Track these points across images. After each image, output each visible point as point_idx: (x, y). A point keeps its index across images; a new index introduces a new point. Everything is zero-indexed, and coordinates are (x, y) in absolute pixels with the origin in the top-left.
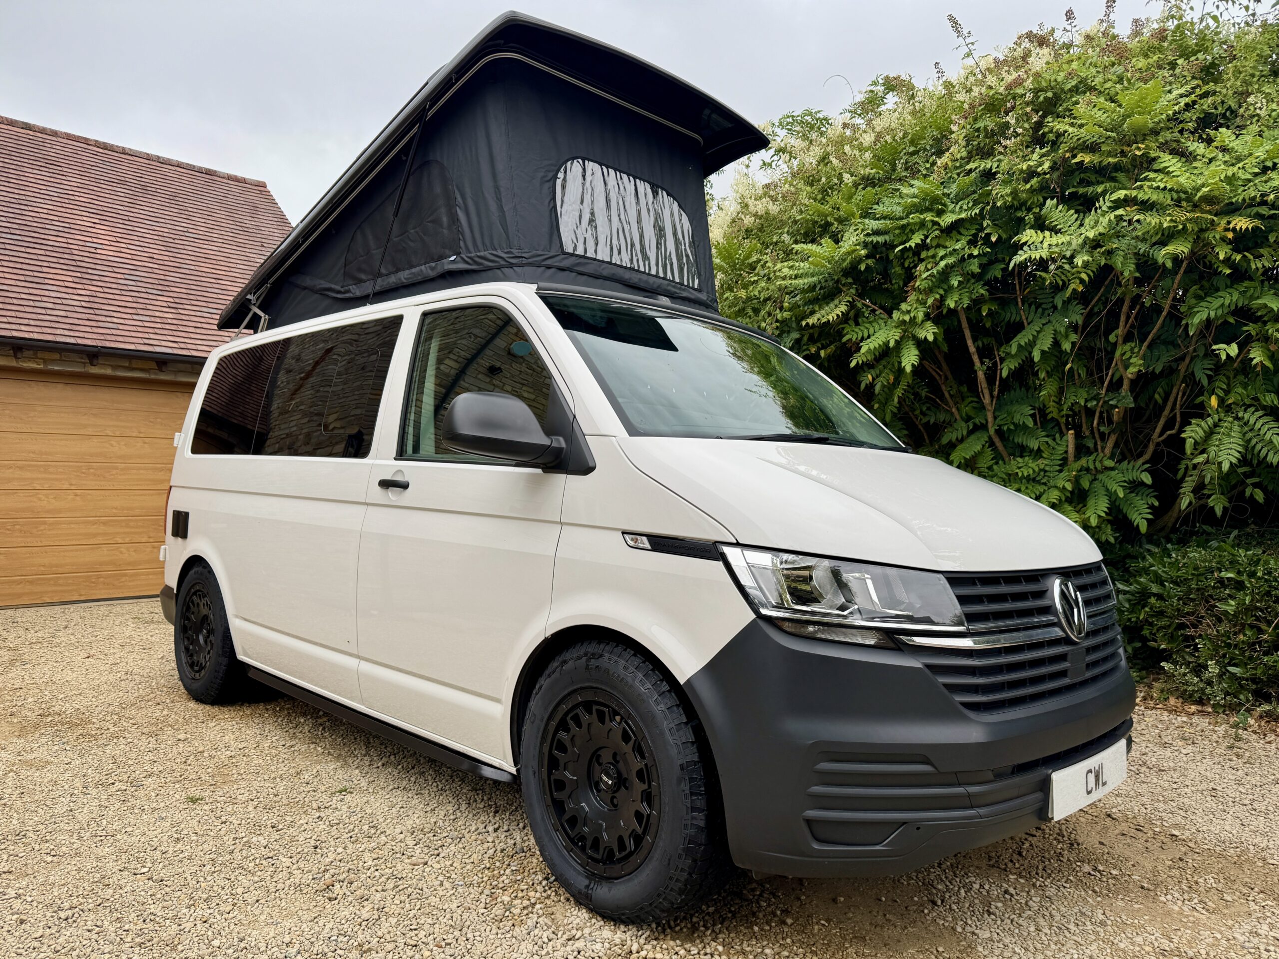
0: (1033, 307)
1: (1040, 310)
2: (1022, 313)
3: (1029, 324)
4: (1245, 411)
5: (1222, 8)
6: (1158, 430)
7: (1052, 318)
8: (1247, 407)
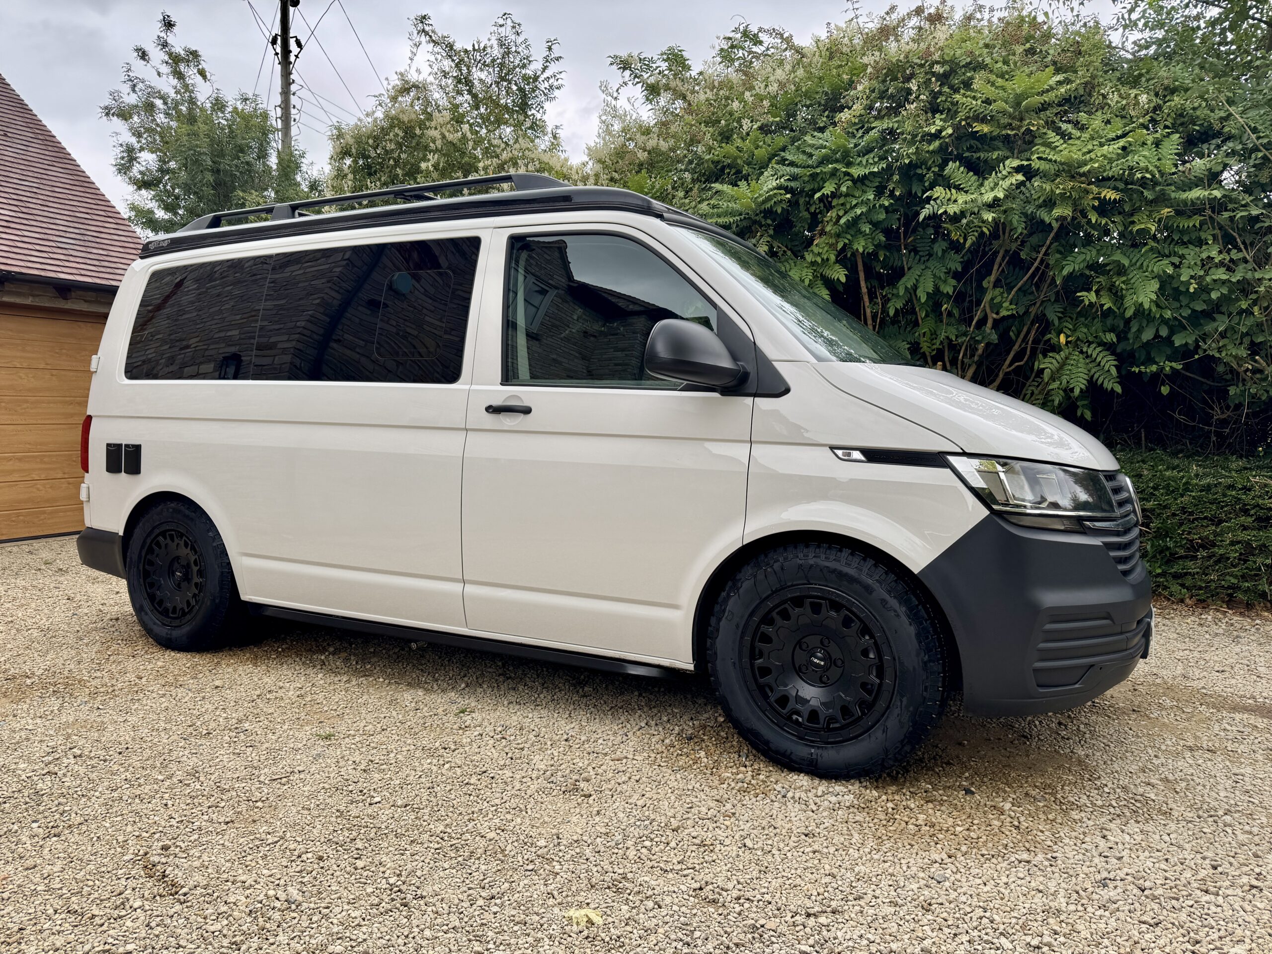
0: (912, 254)
1: (918, 257)
2: (904, 258)
3: (909, 269)
4: (1089, 346)
5: (1053, 7)
6: (1007, 362)
7: (929, 264)
8: (1090, 343)
